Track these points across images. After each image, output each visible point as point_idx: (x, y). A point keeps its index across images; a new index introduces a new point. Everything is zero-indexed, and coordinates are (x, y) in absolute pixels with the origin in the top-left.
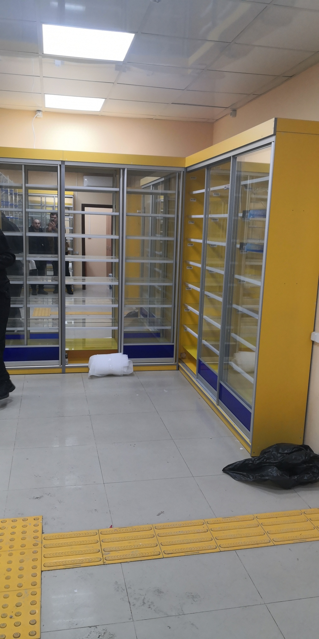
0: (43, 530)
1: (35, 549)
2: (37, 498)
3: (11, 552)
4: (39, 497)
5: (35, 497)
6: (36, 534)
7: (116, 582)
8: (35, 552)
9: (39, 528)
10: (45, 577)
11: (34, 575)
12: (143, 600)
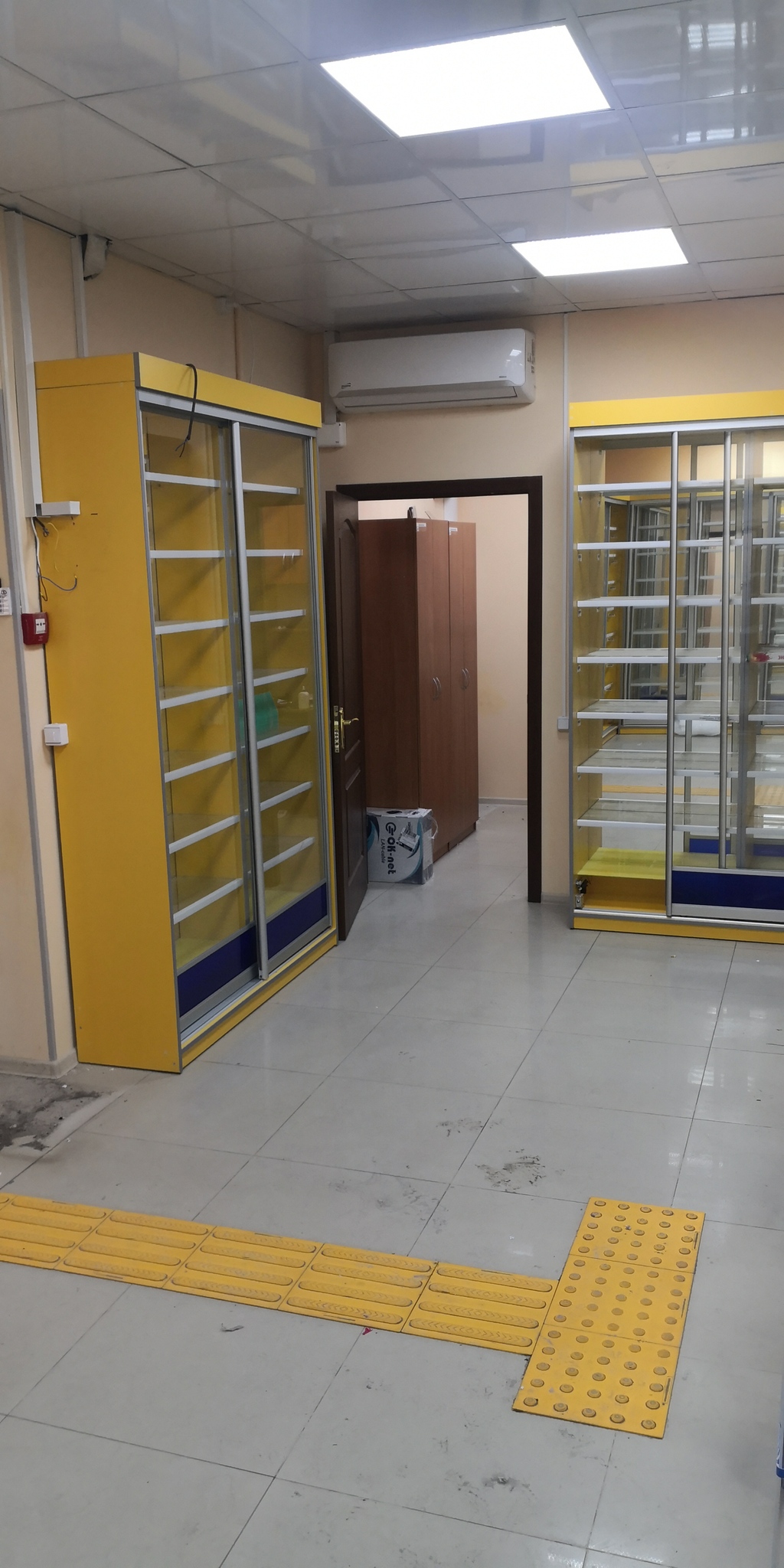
0: (524, 1368)
1: (558, 1327)
2: (504, 1482)
3: (613, 1333)
4: (499, 1483)
5: (508, 1487)
6: (546, 1359)
7: (437, 1232)
8: (561, 1319)
9: (533, 1373)
10: (557, 1271)
11: (575, 1277)
12: (415, 1201)
